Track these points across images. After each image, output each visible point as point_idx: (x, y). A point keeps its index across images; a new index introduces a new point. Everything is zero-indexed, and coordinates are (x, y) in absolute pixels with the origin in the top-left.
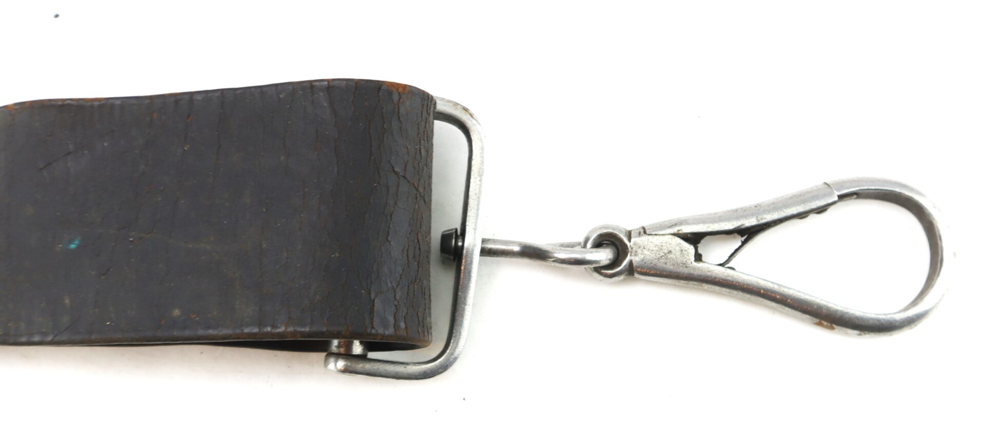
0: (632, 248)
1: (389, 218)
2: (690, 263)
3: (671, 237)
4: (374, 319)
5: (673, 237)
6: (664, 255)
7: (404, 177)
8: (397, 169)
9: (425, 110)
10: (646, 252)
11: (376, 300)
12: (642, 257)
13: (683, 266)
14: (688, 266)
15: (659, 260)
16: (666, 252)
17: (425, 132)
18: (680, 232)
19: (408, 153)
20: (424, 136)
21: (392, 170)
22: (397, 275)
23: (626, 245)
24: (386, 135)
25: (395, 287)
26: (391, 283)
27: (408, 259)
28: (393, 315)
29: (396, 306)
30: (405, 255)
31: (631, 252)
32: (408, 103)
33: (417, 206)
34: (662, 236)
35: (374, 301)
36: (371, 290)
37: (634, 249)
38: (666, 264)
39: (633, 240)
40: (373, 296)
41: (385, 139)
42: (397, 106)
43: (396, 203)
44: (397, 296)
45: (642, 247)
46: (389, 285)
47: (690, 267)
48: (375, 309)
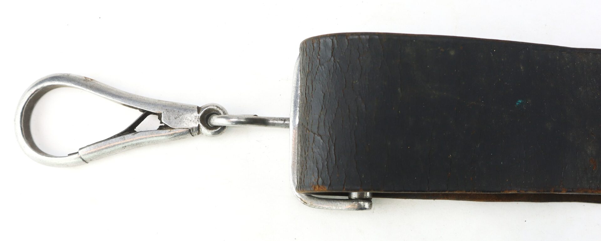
0: (198, 121)
1: (324, 107)
2: (165, 113)
3: (175, 128)
4: (331, 45)
5: (174, 127)
6: (179, 117)
7: (314, 134)
8: (319, 138)
9: (302, 179)
10: (190, 118)
11: (331, 57)
12: (192, 115)
13: (169, 110)
14: (166, 111)
15: (182, 113)
16: (178, 119)
17: (302, 166)
18: (169, 130)
19: (312, 149)
20: (303, 163)
21: (322, 136)
22: (319, 74)
23: (201, 123)
24: (326, 157)
25: (319, 66)
26: (322, 68)
27: (312, 86)
28: (321, 49)
29: (319, 55)
30: (314, 87)
31: (198, 118)
32: (313, 180)
33: (307, 119)
34: (180, 128)
35: (332, 56)
36: (333, 62)
37: (196, 120)
38: (178, 112)
39: (197, 126)
40: (333, 59)
41: (326, 155)
42: (320, 176)
43: (320, 117)
44: (318, 62)
45: (192, 121)
46: (323, 67)
47: (165, 110)
48: (331, 52)
